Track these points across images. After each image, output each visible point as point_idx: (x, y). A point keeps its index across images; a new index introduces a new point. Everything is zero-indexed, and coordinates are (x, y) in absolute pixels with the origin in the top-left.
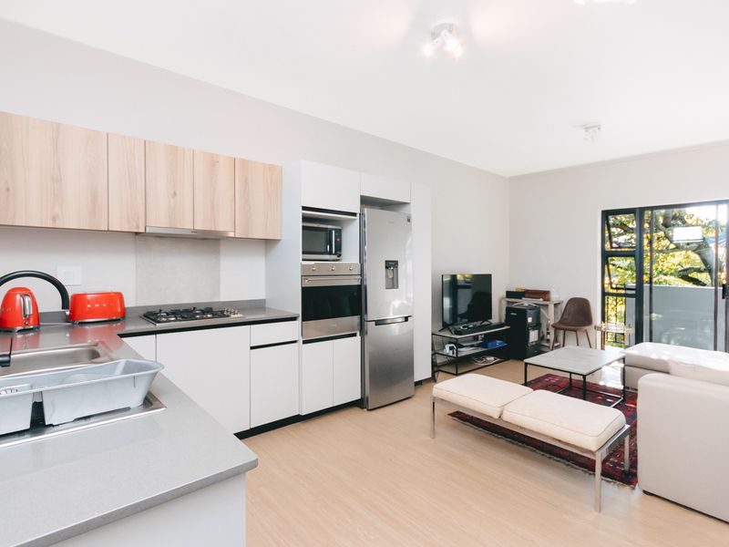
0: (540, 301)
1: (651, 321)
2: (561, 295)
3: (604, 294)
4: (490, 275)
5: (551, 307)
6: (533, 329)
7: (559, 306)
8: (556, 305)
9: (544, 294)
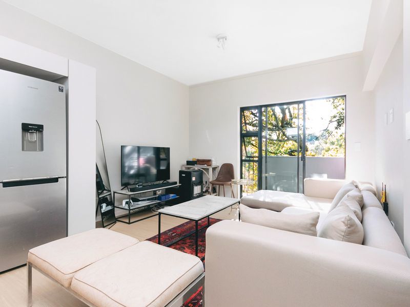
0: (205, 166)
1: (266, 177)
2: (217, 162)
3: (242, 161)
4: (169, 148)
5: (211, 170)
6: (196, 185)
7: (217, 169)
8: (214, 169)
9: (208, 162)
